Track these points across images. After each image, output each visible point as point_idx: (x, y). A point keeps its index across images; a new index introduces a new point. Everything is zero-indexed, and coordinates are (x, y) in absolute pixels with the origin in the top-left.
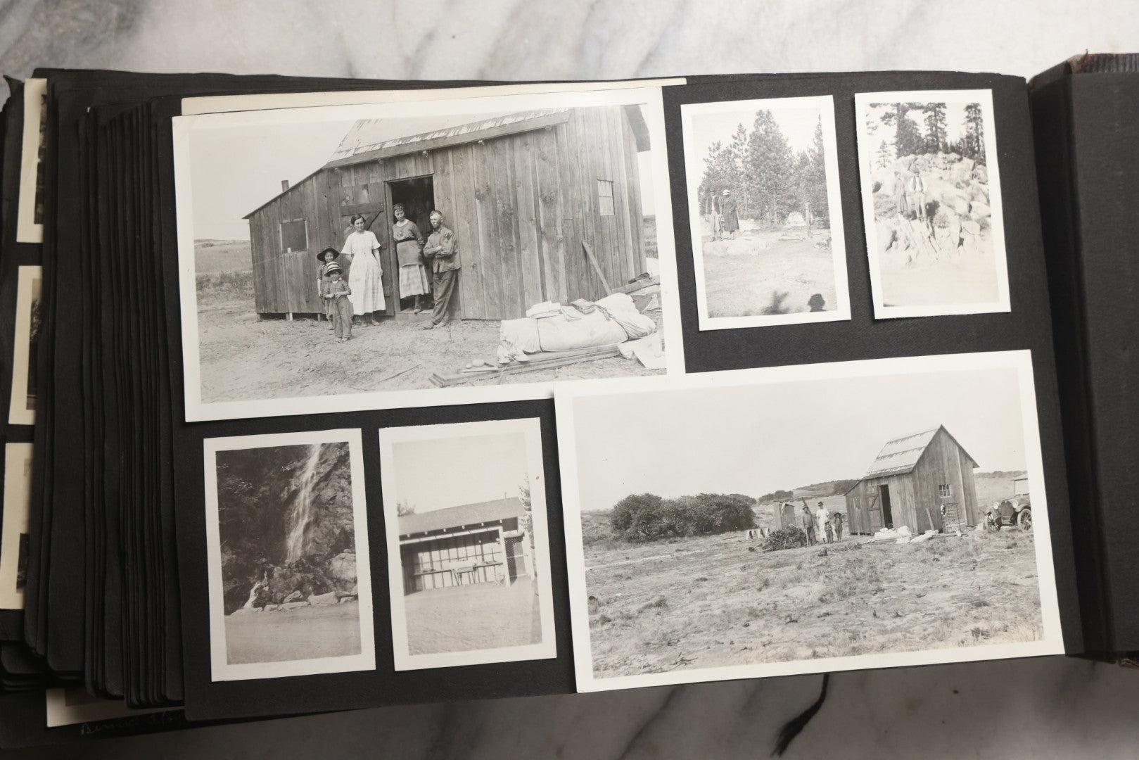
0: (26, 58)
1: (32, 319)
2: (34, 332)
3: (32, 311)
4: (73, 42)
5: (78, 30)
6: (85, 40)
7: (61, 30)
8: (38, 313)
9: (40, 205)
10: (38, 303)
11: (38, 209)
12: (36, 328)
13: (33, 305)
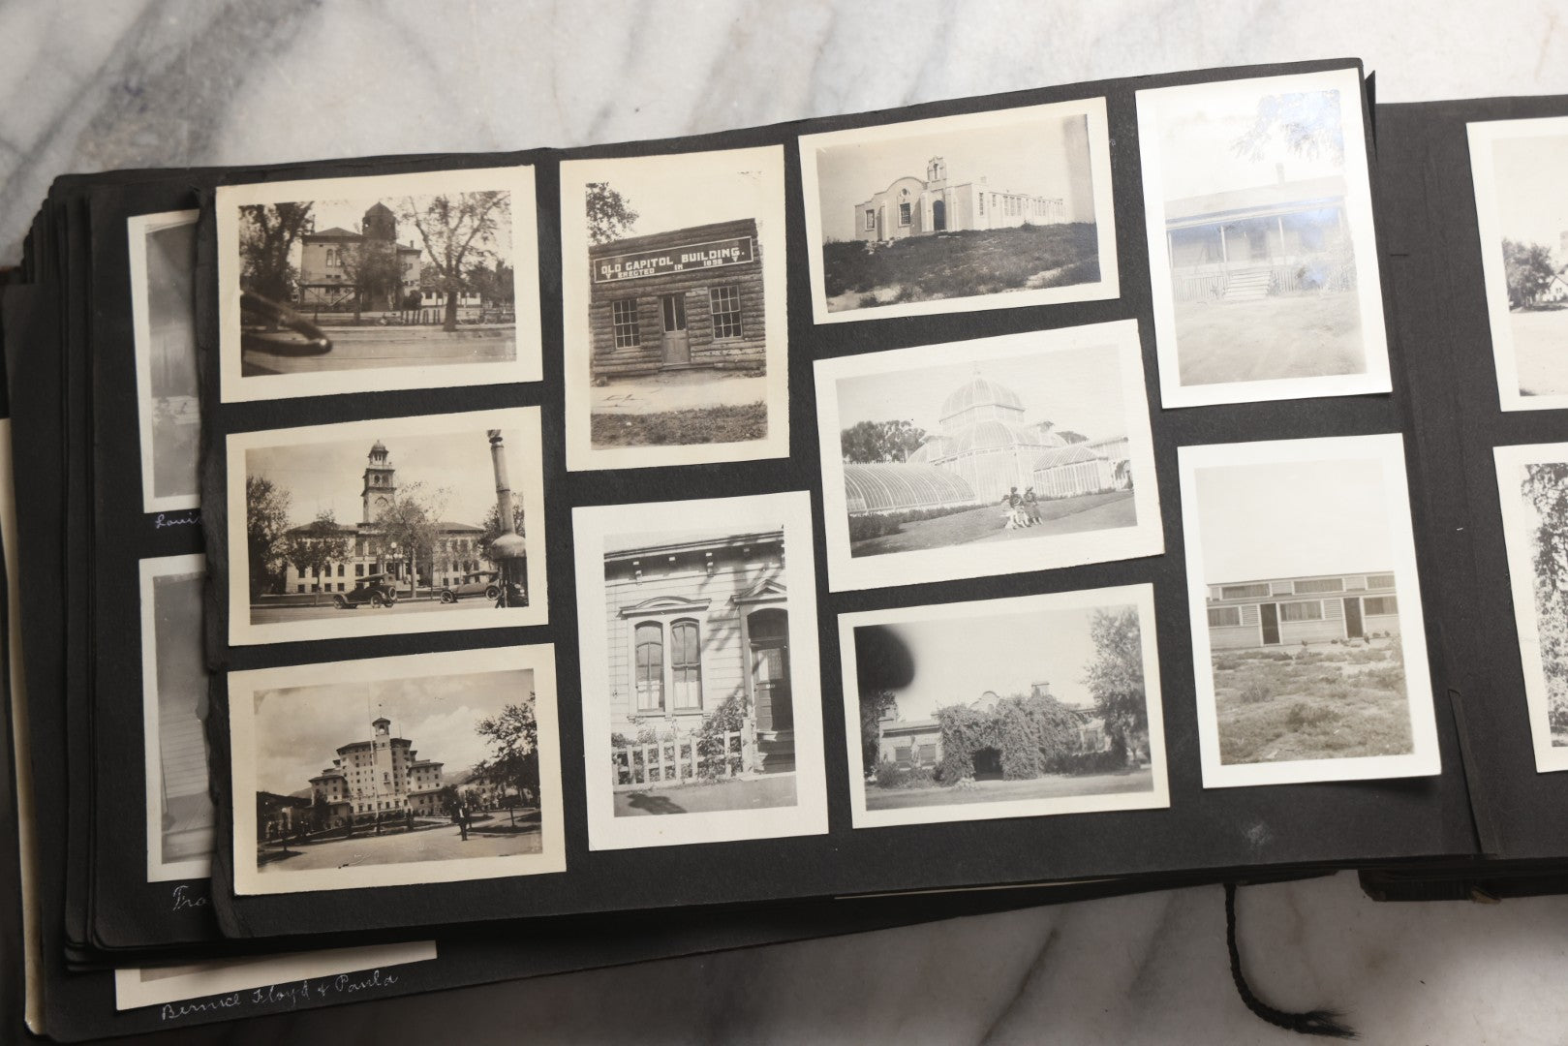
1: (249, 504)
2: (253, 520)
3: (248, 493)
8: (258, 494)
9: (248, 352)
10: (254, 482)
11: (246, 358)
12: (255, 515)
13: (249, 485)
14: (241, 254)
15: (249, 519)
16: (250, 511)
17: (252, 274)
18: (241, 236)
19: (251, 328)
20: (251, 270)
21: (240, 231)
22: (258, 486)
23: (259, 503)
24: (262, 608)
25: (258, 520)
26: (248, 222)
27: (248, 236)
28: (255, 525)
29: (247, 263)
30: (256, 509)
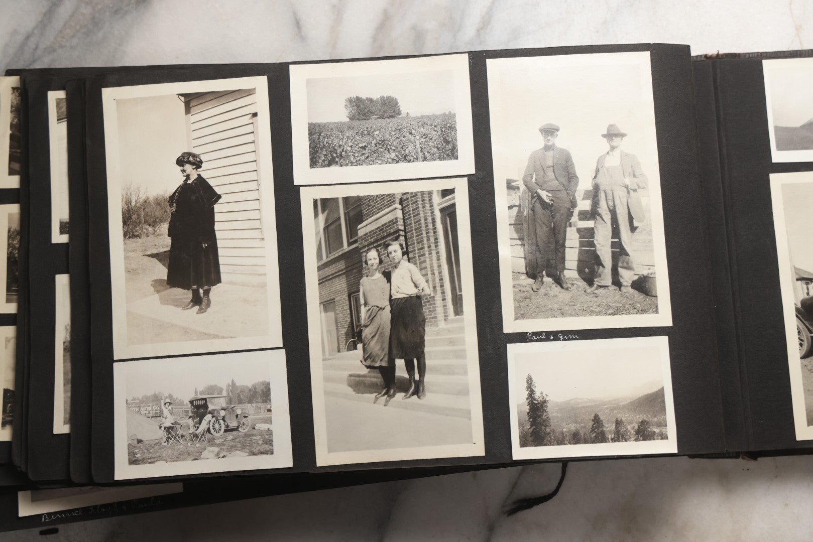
0: (78, 27)
1: (8, 241)
2: (10, 249)
3: (8, 235)
4: (108, 14)
5: (111, 6)
6: (116, 12)
7: (100, 7)
8: (13, 236)
9: (12, 163)
10: (12, 230)
11: (11, 166)
12: (11, 247)
13: (9, 231)
14: (11, 112)
15: (8, 249)
16: (9, 245)
17: (16, 122)
18: (12, 102)
19: (14, 150)
20: (16, 120)
21: (12, 100)
22: (14, 232)
23: (13, 241)
24: (12, 295)
25: (12, 250)
26: (16, 96)
27: (15, 103)
28: (11, 252)
29: (14, 117)
30: (12, 244)
